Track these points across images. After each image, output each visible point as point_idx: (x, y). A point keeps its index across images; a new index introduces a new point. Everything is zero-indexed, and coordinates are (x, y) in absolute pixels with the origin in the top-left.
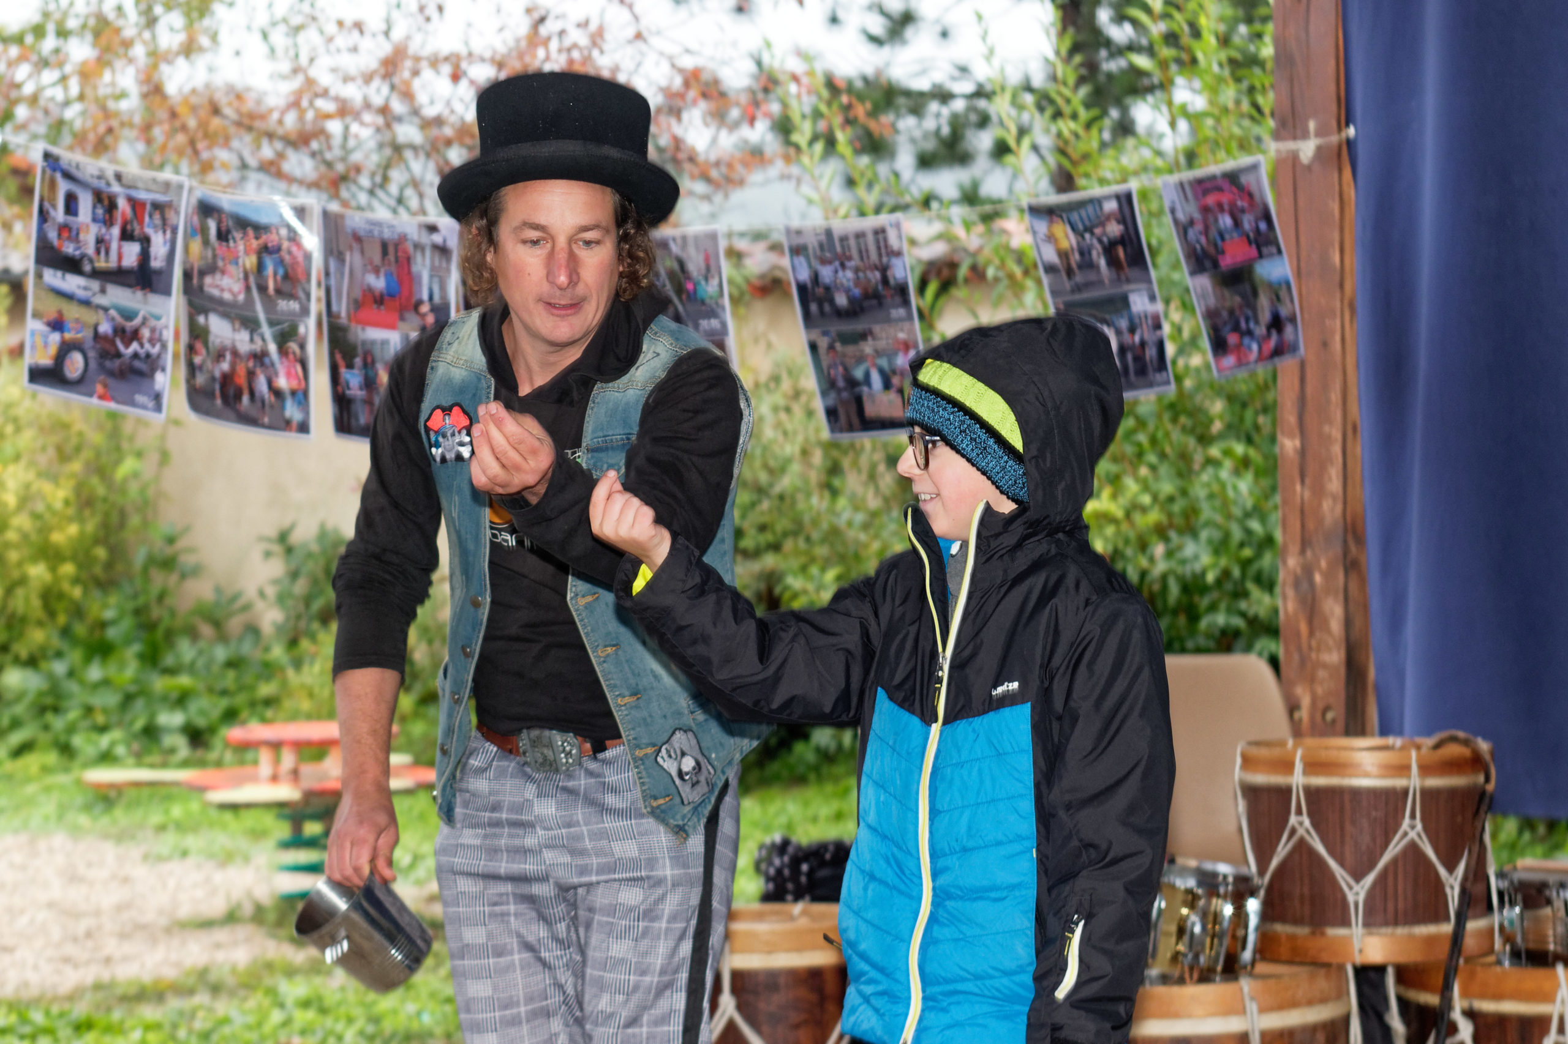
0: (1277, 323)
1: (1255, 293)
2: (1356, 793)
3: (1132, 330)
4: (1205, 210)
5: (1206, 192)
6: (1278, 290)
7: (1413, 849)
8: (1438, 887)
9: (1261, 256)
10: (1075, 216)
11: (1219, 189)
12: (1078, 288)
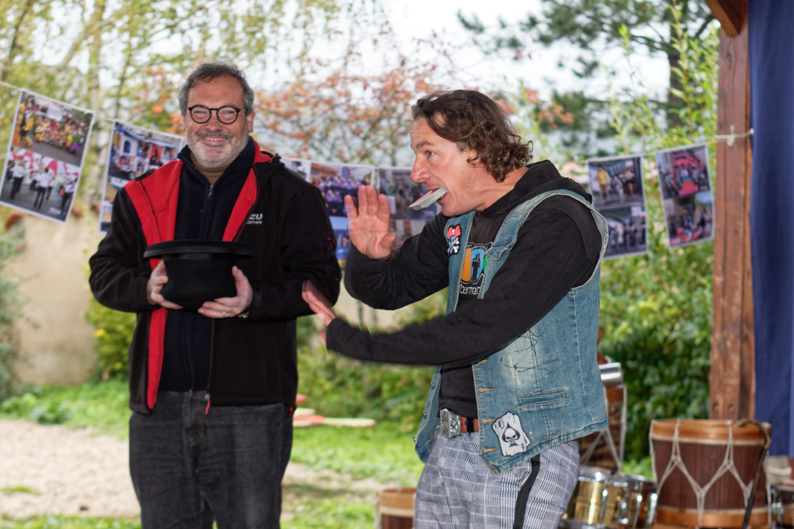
0: (703, 223)
1: (694, 208)
2: (703, 446)
3: (631, 224)
4: (676, 167)
5: (677, 159)
6: (705, 207)
7: (728, 474)
8: (740, 493)
9: (700, 190)
10: (611, 168)
11: (684, 157)
12: (608, 203)
